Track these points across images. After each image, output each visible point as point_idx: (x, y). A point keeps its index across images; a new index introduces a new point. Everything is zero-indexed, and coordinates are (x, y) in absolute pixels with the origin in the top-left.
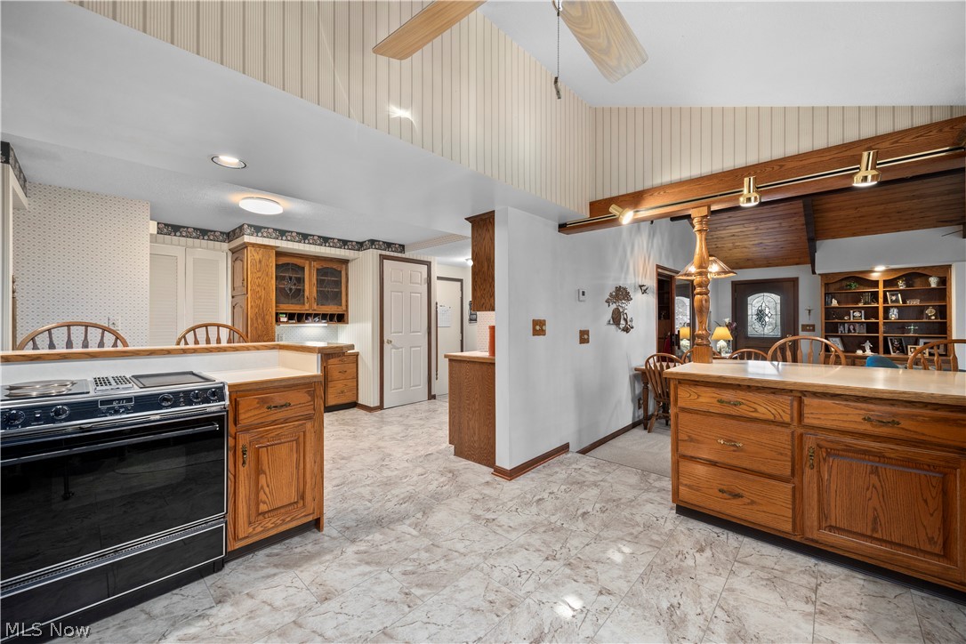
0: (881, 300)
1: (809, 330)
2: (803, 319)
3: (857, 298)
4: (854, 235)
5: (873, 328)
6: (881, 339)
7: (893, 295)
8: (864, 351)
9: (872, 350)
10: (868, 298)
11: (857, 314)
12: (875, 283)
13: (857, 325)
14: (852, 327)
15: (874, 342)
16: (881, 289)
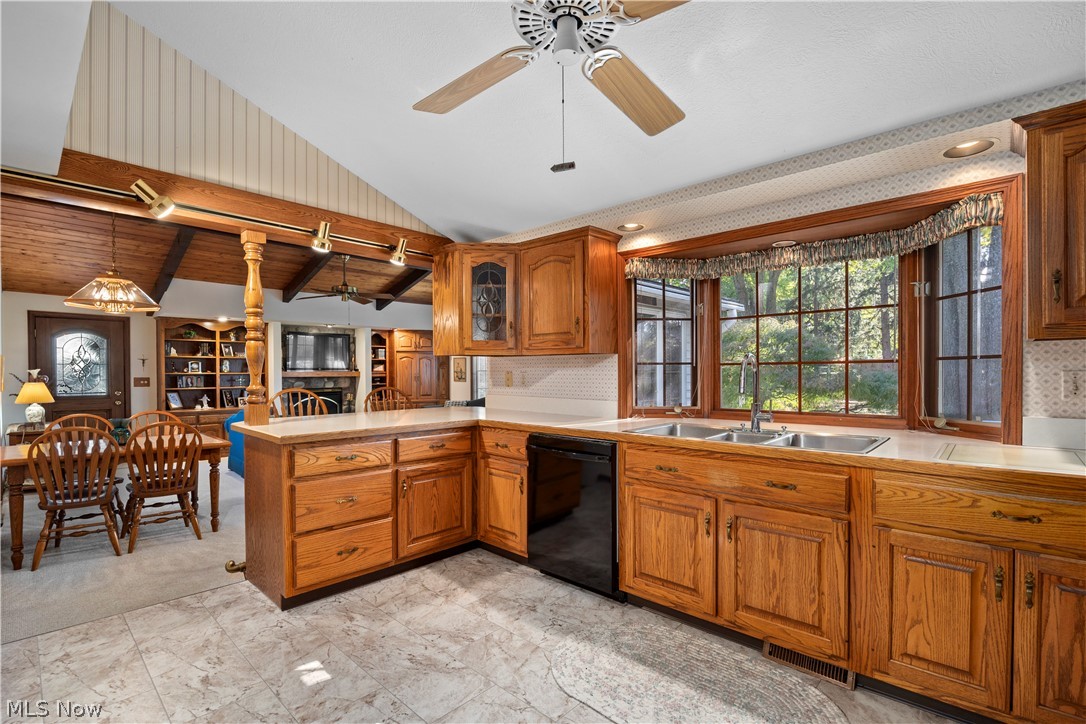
0: (218, 352)
1: (144, 385)
2: (136, 371)
3: (195, 348)
4: (205, 279)
5: (210, 380)
6: (218, 392)
7: (226, 347)
8: (202, 406)
9: (210, 404)
10: (206, 349)
11: (195, 366)
12: (212, 334)
13: (195, 378)
14: (189, 380)
15: (211, 395)
16: (218, 340)
